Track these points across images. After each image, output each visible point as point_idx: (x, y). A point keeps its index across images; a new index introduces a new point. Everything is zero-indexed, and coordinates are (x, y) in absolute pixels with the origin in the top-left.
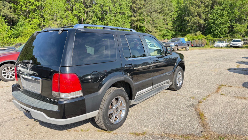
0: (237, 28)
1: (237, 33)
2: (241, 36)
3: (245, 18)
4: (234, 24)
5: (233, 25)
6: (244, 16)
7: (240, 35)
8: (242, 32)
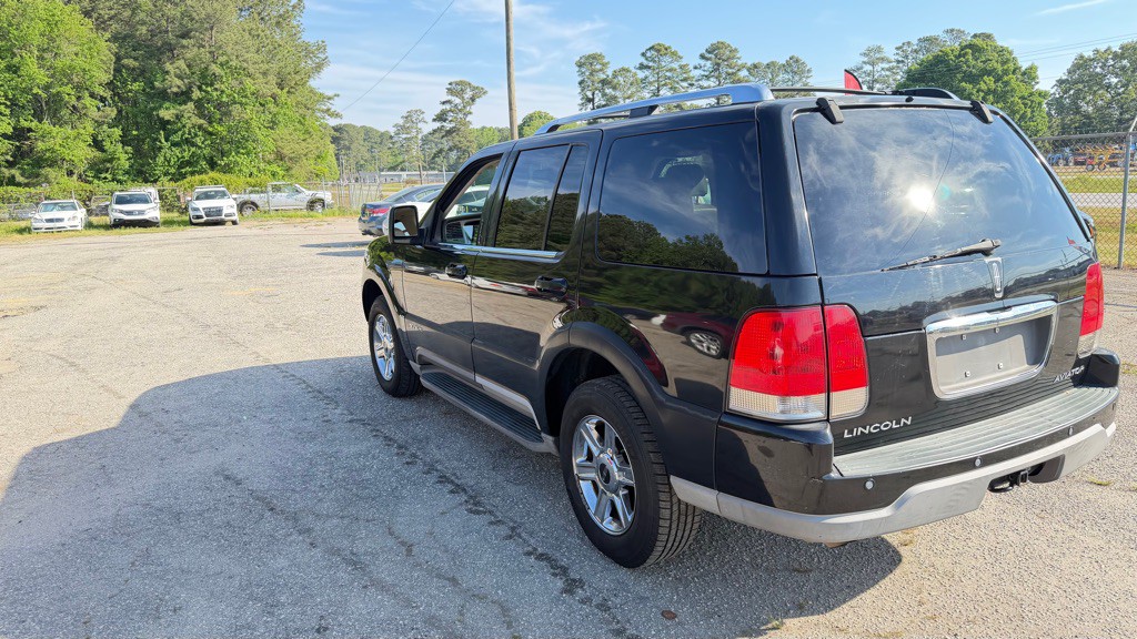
0: (50, 143)
1: (52, 163)
2: (75, 177)
3: (73, 101)
4: (33, 124)
5: (30, 130)
6: (68, 89)
7: (70, 173)
8: (79, 164)
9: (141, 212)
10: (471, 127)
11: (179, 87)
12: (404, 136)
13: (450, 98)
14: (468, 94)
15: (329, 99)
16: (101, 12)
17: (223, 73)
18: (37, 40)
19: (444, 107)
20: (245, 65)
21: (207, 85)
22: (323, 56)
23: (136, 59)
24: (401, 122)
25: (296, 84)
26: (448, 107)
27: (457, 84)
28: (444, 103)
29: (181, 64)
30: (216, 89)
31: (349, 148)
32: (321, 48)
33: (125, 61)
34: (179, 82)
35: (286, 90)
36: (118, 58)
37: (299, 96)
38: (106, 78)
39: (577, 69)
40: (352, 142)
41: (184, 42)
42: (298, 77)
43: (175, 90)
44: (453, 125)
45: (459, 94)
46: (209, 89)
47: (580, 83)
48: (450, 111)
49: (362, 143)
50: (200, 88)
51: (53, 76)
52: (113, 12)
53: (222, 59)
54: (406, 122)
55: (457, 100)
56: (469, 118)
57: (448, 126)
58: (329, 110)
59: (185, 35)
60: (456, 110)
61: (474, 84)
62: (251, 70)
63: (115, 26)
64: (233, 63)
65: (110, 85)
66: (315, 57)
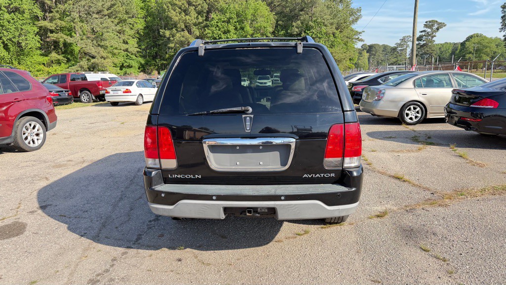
9: (265, 83)
10: (434, 43)
11: (297, 32)
12: (400, 49)
13: (425, 29)
14: (436, 26)
15: (360, 33)
16: (275, 3)
17: (314, 25)
18: (249, 17)
19: (421, 34)
20: (323, 21)
21: (308, 30)
22: (359, 14)
23: (283, 21)
24: (399, 42)
25: (344, 28)
26: (423, 34)
27: (430, 22)
28: (421, 32)
29: (299, 22)
30: (311, 32)
31: (375, 55)
32: (359, 10)
33: (279, 22)
34: (297, 30)
35: (339, 30)
36: (277, 21)
37: (345, 33)
38: (271, 30)
39: (502, 9)
40: (376, 52)
41: (301, 13)
42: (345, 25)
43: (295, 33)
44: (425, 42)
45: (431, 27)
46: (308, 32)
47: (502, 17)
48: (425, 36)
49: (381, 52)
50: (305, 32)
51: (254, 30)
52: (279, 3)
53: (314, 19)
54: (401, 42)
55: (429, 30)
56: (434, 39)
57: (422, 43)
58: (358, 38)
59: (302, 10)
60: (428, 34)
61: (439, 21)
62: (326, 23)
63: (278, 9)
64: (319, 20)
65: (273, 33)
66: (355, 15)
